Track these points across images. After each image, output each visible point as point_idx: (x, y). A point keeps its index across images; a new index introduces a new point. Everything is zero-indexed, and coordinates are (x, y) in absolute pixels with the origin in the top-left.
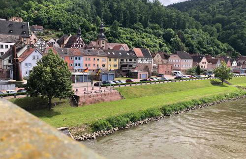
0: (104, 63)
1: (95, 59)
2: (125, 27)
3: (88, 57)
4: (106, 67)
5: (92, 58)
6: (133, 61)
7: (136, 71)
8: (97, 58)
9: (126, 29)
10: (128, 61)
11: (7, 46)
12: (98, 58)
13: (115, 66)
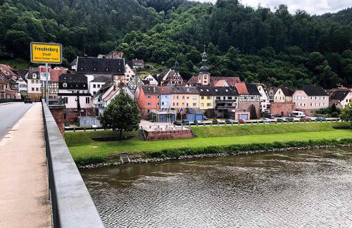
0: (194, 102)
1: (183, 97)
2: (249, 54)
3: (176, 95)
4: (197, 106)
5: (180, 96)
6: (233, 98)
7: (234, 111)
8: (186, 96)
9: (250, 56)
10: (227, 98)
11: (99, 86)
12: (188, 96)
13: (208, 104)
